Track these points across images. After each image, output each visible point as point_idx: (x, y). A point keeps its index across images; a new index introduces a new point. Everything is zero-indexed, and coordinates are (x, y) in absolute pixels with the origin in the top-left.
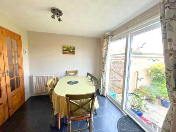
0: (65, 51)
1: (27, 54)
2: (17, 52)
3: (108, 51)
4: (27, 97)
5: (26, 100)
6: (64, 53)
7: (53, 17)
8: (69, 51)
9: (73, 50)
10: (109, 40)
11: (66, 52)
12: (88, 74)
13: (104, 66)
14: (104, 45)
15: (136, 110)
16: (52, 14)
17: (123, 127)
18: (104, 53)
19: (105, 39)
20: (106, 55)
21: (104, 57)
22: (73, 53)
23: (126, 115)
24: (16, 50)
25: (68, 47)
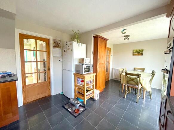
0: (134, 54)
1: (112, 57)
2: (109, 56)
4: (110, 78)
5: (110, 79)
8: (139, 53)
9: (141, 52)
22: (142, 54)
24: (108, 55)
25: (137, 50)
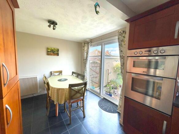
3: (88, 54)
6: (48, 54)
7: (49, 26)
8: (54, 52)
9: (57, 52)
10: (90, 46)
11: (50, 54)
12: (73, 73)
13: (85, 65)
14: (86, 49)
15: (108, 93)
16: (49, 24)
17: (102, 104)
18: (85, 55)
19: (86, 45)
20: (87, 57)
21: (85, 58)
22: (58, 55)
23: (103, 98)
25: (52, 49)
